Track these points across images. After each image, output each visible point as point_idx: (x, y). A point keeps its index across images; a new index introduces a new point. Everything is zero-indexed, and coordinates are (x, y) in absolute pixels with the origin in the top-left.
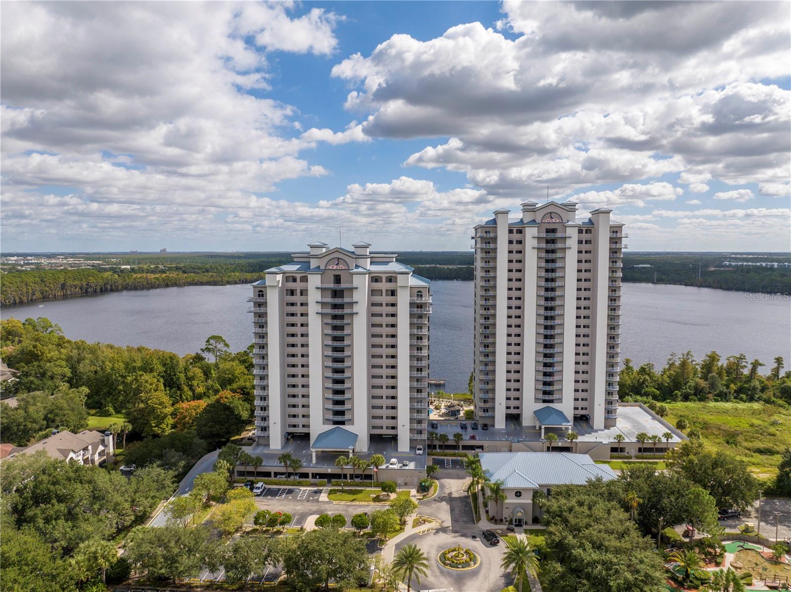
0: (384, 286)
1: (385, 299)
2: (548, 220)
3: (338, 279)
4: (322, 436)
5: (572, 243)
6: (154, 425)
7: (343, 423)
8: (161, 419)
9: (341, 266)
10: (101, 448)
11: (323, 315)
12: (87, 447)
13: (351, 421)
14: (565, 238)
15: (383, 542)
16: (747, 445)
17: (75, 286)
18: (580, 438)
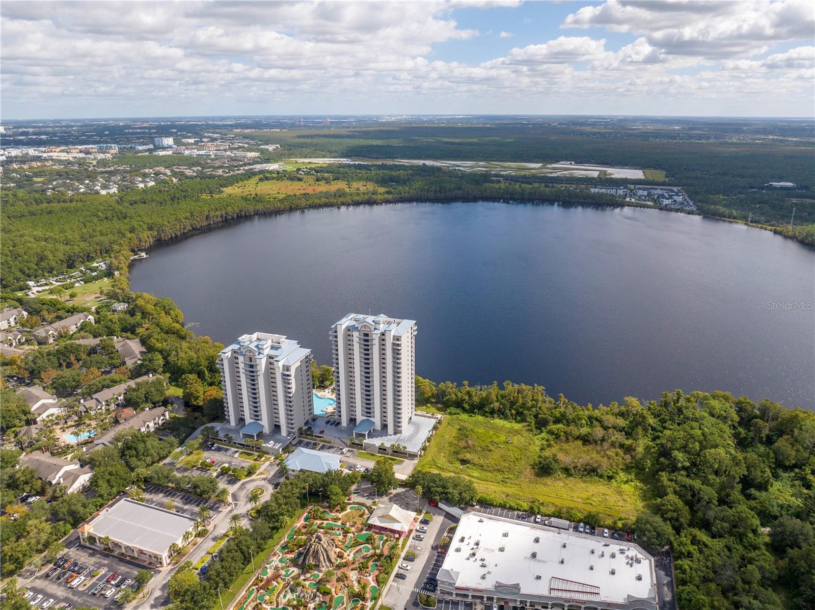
2: (363, 329)
3: (250, 360)
4: (250, 424)
5: (376, 342)
7: (258, 420)
8: (197, 398)
9: (251, 354)
10: (162, 418)
11: (246, 374)
13: (261, 420)
14: (372, 340)
15: (240, 480)
16: (461, 456)
17: (217, 217)
18: (367, 441)
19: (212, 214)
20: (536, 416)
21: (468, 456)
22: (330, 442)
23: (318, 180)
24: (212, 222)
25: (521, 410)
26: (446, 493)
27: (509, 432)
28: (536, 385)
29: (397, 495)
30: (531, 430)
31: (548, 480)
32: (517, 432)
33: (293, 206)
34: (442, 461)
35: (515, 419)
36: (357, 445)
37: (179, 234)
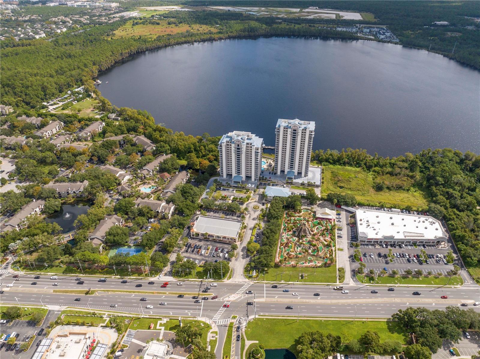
0: (249, 145)
1: (249, 148)
2: (294, 127)
4: (235, 176)
5: (300, 133)
7: (239, 174)
9: (239, 143)
11: (235, 153)
14: (298, 133)
15: (244, 203)
16: (339, 185)
18: (294, 181)
19: (124, 52)
20: (365, 164)
21: (342, 185)
22: (275, 183)
23: (169, 24)
24: (124, 57)
25: (358, 162)
26: (346, 202)
27: (355, 172)
28: (361, 149)
29: (319, 204)
30: (365, 171)
31: (382, 193)
32: (359, 172)
33: (167, 44)
34: (331, 188)
35: (356, 166)
36: (289, 183)
37: (110, 66)
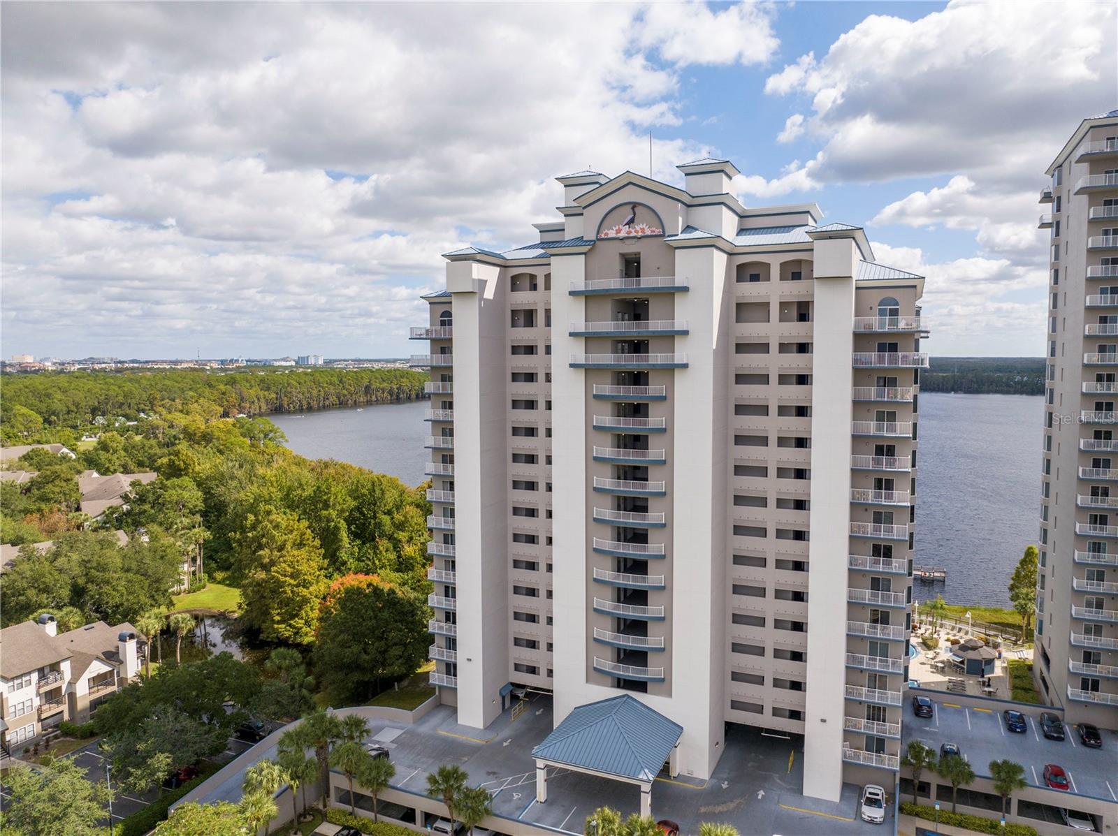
0: (775, 290)
1: (775, 330)
3: (632, 266)
4: (584, 714)
6: (277, 618)
7: (641, 686)
9: (641, 228)
10: (98, 668)
11: (590, 370)
12: (58, 663)
13: (664, 684)
17: (383, 390)
